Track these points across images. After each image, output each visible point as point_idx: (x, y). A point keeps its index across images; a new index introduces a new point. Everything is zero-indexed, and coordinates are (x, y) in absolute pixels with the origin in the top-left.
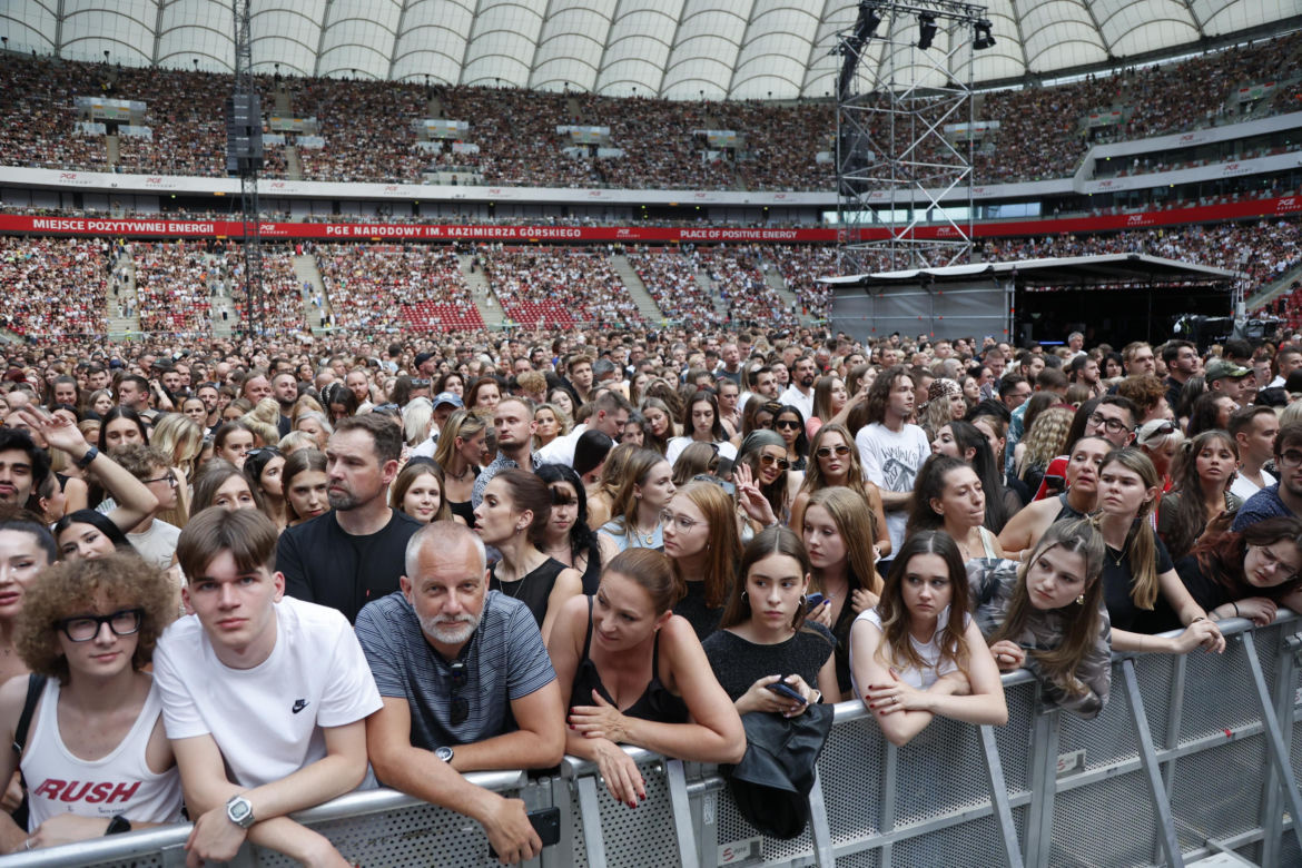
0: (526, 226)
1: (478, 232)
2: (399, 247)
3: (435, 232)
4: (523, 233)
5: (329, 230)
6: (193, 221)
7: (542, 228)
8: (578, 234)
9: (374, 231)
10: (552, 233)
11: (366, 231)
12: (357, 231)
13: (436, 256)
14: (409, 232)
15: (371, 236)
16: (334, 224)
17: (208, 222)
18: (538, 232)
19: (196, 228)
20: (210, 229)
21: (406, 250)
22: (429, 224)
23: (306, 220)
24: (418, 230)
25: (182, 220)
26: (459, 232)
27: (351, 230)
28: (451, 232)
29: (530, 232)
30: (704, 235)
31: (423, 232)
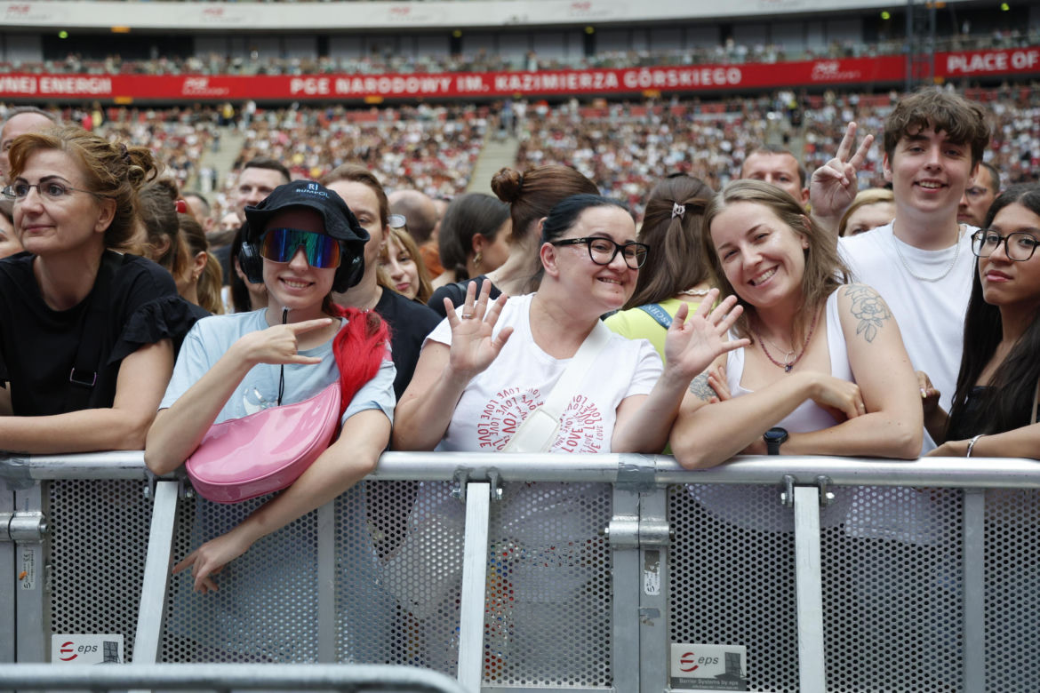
0: (637, 69)
1: (550, 82)
2: (390, 113)
3: (473, 84)
4: (630, 81)
5: (296, 86)
6: (83, 74)
7: (665, 70)
8: (735, 77)
9: (371, 85)
10: (685, 78)
11: (357, 86)
12: (342, 86)
13: (450, 127)
14: (429, 86)
15: (365, 95)
16: (306, 75)
17: (106, 75)
18: (659, 78)
19: (83, 86)
20: (105, 86)
21: (403, 118)
22: (466, 71)
23: (262, 71)
24: (445, 83)
25: (68, 73)
26: (515, 83)
27: (332, 86)
28: (501, 83)
29: (645, 78)
30: (1000, 62)
31: (453, 85)
